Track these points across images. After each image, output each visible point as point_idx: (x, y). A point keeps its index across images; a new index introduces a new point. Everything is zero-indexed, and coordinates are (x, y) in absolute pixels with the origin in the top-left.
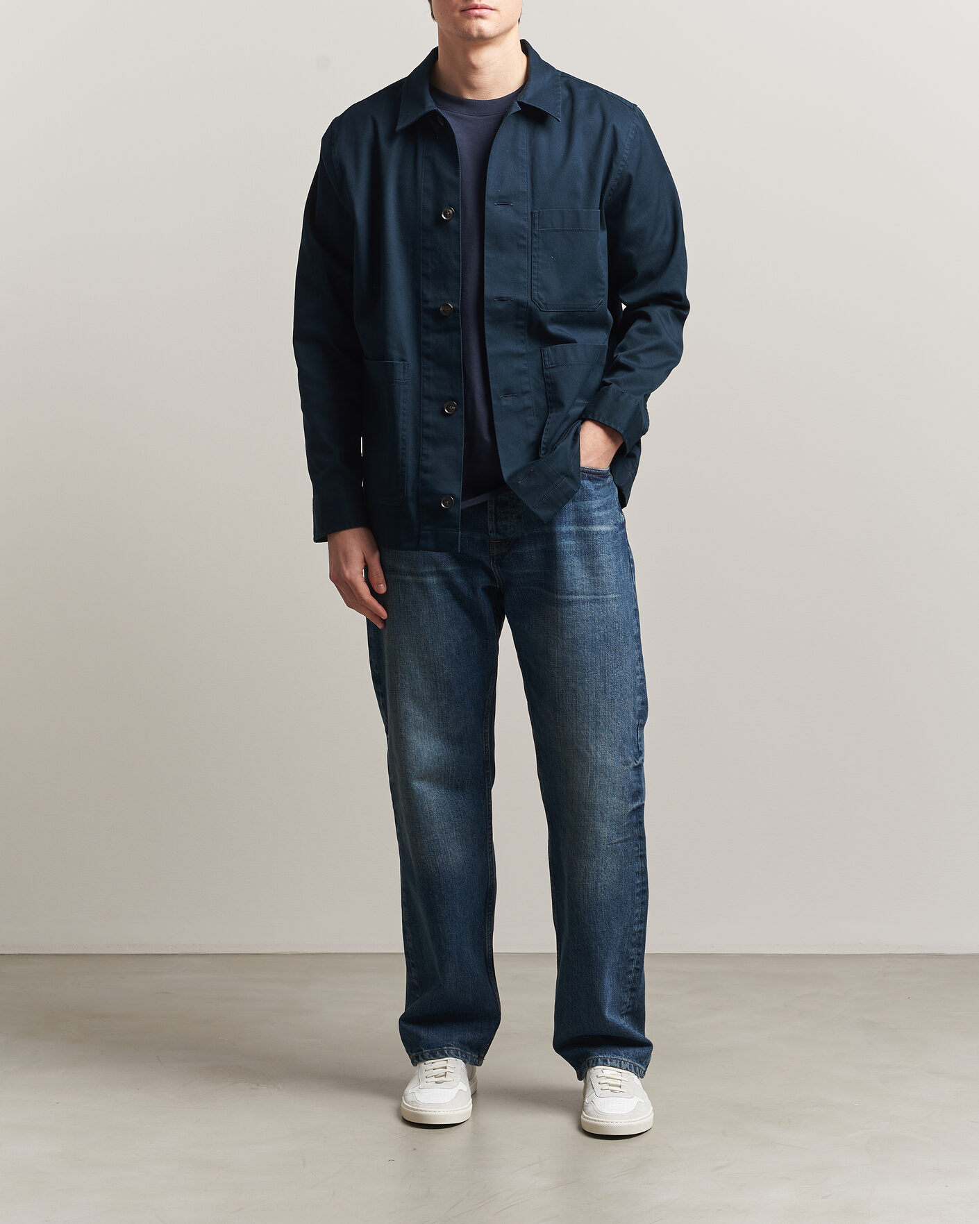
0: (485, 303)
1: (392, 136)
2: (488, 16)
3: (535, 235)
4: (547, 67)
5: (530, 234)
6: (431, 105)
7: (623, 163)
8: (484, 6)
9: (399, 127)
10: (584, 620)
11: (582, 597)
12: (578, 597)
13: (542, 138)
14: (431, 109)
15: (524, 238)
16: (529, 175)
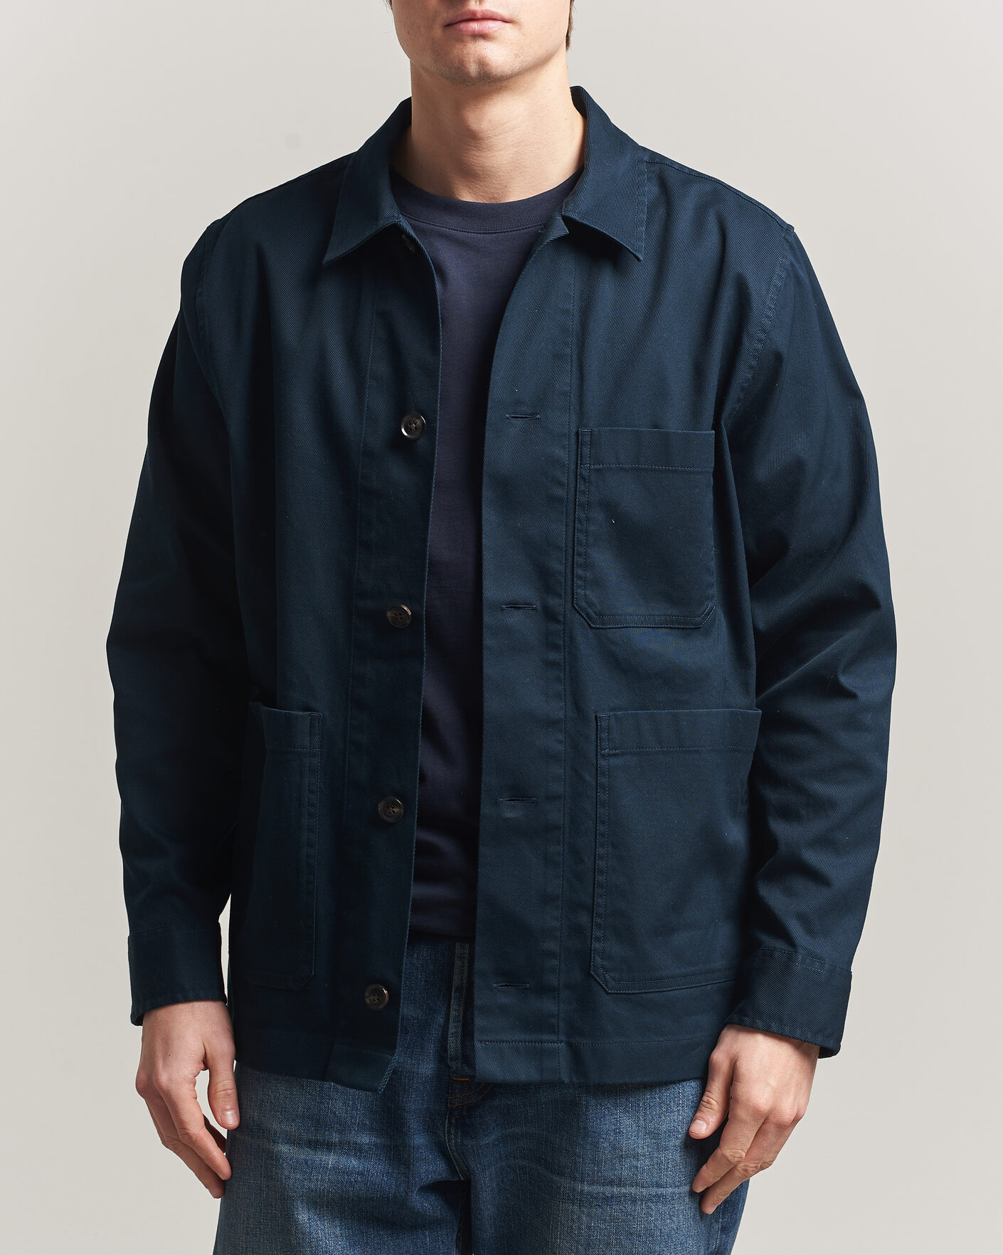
0: (485, 612)
1: (314, 276)
2: (496, 34)
3: (583, 478)
4: (621, 140)
5: (572, 475)
6: (391, 213)
7: (763, 336)
8: (489, 15)
9: (329, 257)
10: (631, 1234)
11: (633, 1190)
12: (623, 1190)
13: (607, 285)
14: (391, 221)
15: (561, 484)
16: (575, 357)
